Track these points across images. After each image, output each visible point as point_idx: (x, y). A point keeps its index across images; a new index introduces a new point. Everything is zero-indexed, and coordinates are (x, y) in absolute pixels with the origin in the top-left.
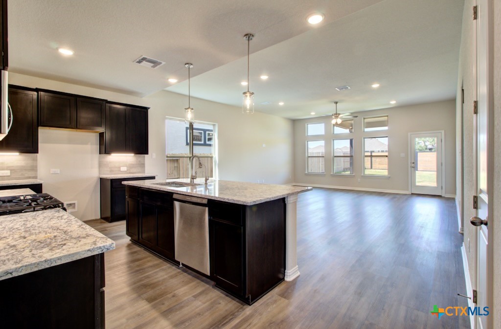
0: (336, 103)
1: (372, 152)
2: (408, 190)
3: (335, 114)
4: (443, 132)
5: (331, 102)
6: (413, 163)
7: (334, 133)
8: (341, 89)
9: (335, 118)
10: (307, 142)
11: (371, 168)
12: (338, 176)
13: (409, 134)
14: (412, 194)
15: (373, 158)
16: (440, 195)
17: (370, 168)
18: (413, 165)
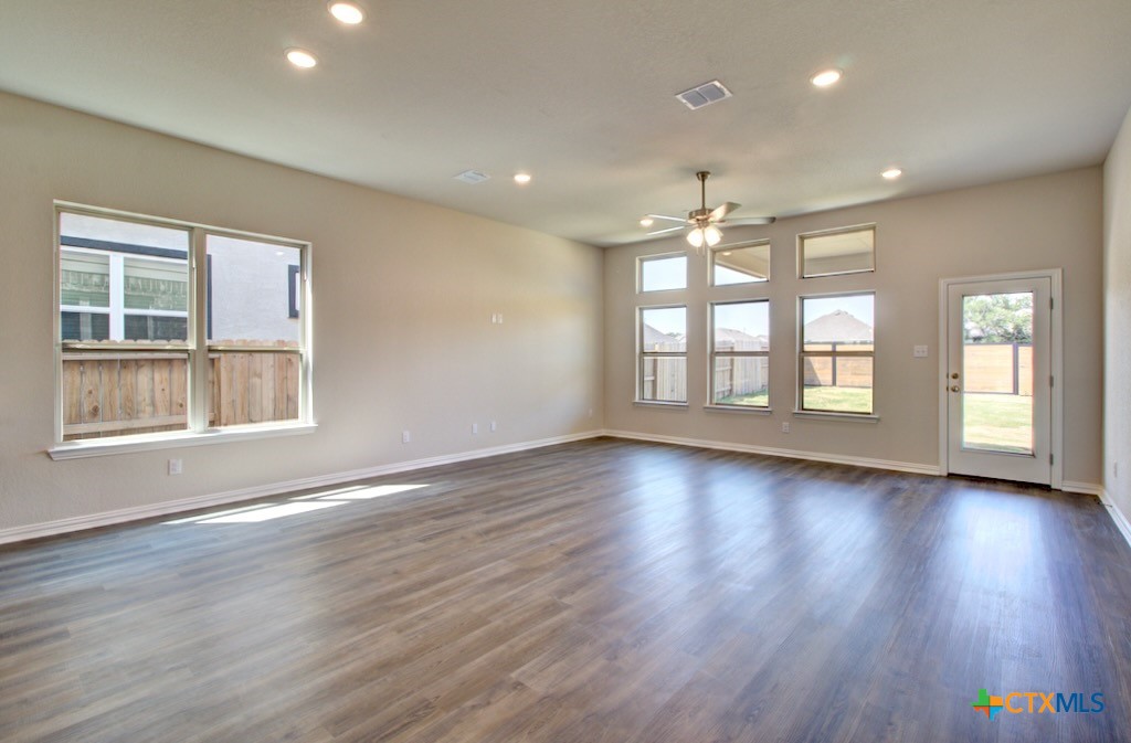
0: (703, 176)
1: (834, 344)
2: (936, 462)
3: (697, 212)
4: (1057, 275)
5: (685, 171)
6: (955, 377)
7: (713, 285)
8: (697, 99)
9: (700, 227)
10: (641, 310)
11: (834, 383)
12: (726, 413)
13: (942, 284)
14: (951, 476)
15: (839, 360)
16: (1044, 481)
17: (831, 383)
18: (953, 382)
